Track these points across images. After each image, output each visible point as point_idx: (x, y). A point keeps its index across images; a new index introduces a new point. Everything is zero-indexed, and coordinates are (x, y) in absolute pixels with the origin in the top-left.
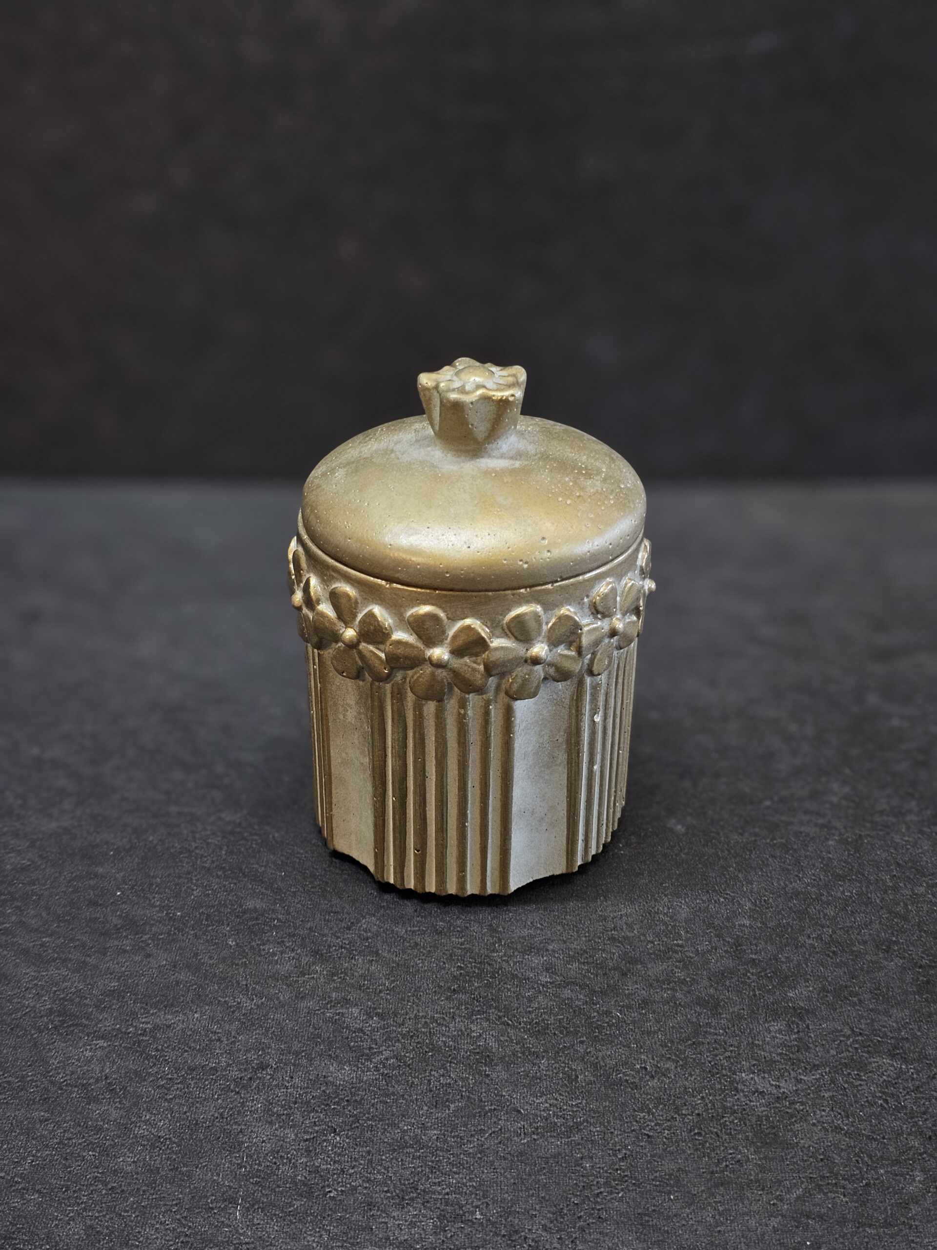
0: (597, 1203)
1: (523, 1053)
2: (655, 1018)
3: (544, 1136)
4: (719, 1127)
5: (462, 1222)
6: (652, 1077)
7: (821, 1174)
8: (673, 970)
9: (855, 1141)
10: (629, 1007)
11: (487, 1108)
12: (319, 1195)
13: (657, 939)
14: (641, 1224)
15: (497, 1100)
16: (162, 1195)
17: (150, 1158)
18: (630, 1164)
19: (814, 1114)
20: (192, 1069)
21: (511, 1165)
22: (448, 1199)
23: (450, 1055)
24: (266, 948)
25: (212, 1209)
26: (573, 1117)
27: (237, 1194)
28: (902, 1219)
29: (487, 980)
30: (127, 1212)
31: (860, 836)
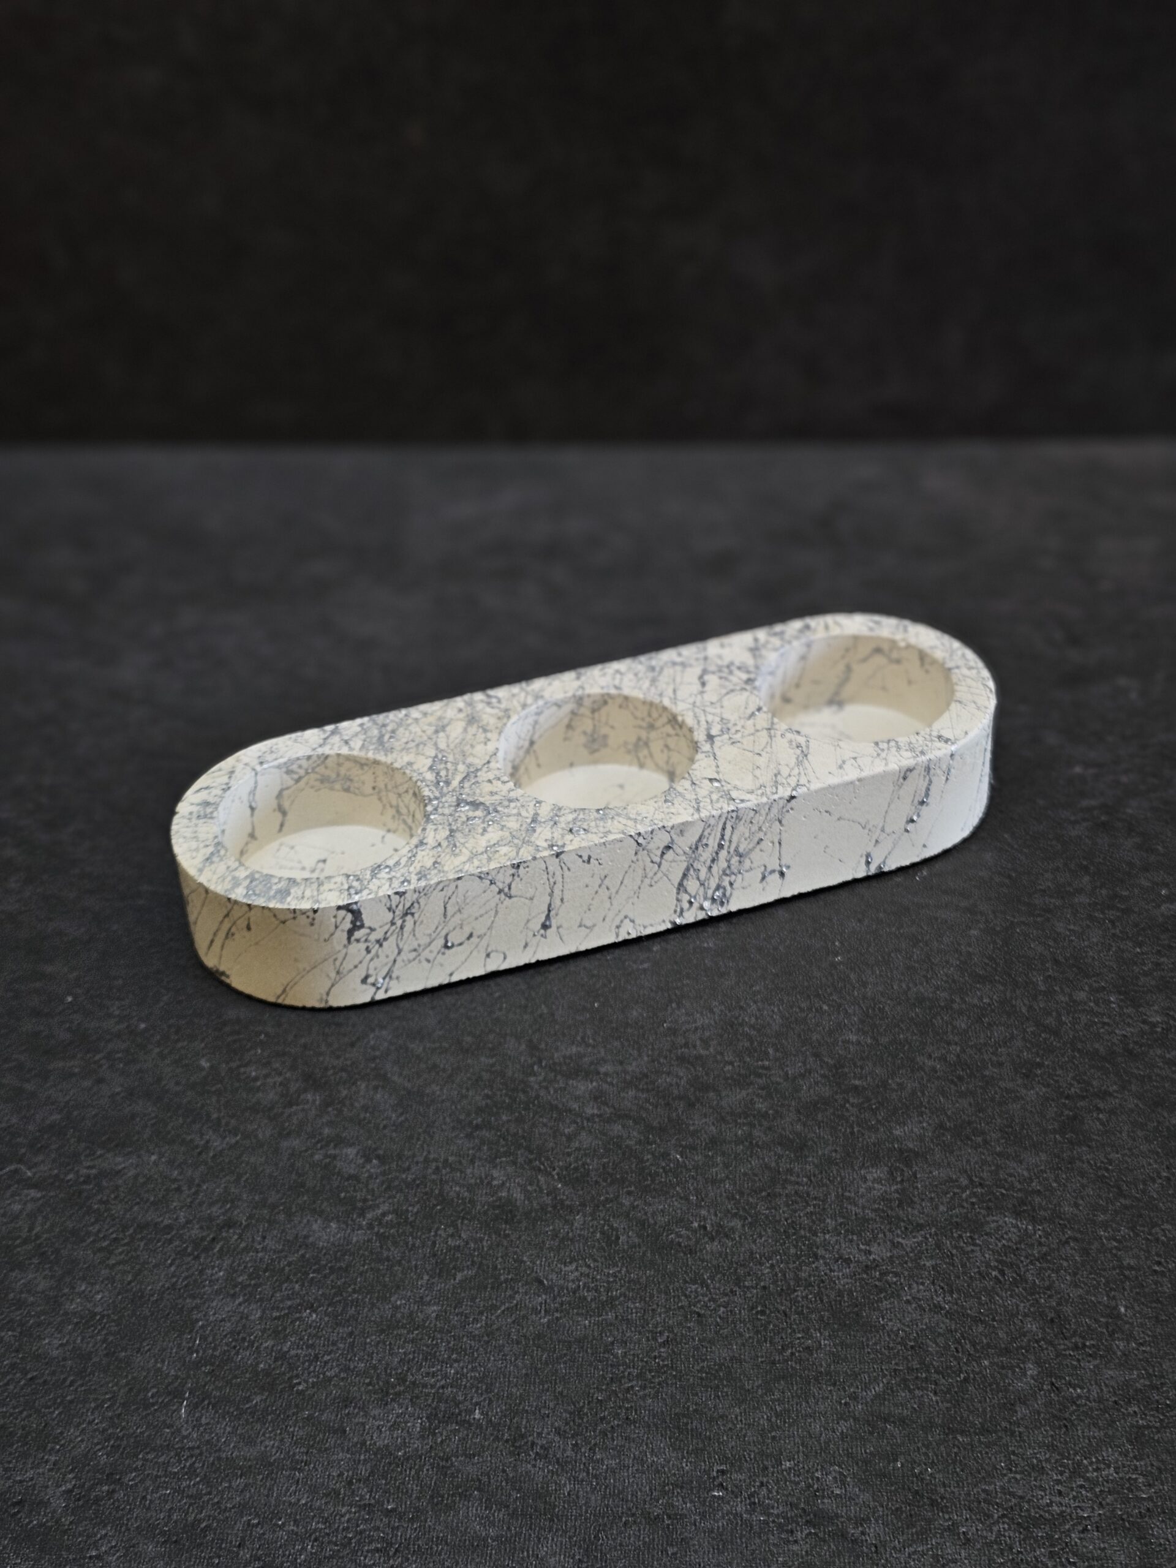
0: (627, 1399)
1: (554, 1207)
2: (724, 1163)
3: (568, 1313)
4: (788, 1304)
5: (457, 1423)
6: (712, 1239)
7: (910, 1365)
8: (752, 1099)
9: (956, 1323)
10: (693, 1148)
11: (502, 1278)
12: (285, 1388)
13: (737, 1059)
14: (678, 1428)
15: (516, 1268)
16: (93, 1387)
17: (82, 1340)
18: (672, 1349)
19: (910, 1287)
20: (141, 1227)
21: (525, 1351)
22: (443, 1393)
23: (462, 1210)
24: (248, 1069)
25: (153, 1404)
26: (608, 1290)
27: (184, 1386)
28: (1004, 1424)
29: (520, 1113)
30: (49, 1407)
31: (1012, 922)
